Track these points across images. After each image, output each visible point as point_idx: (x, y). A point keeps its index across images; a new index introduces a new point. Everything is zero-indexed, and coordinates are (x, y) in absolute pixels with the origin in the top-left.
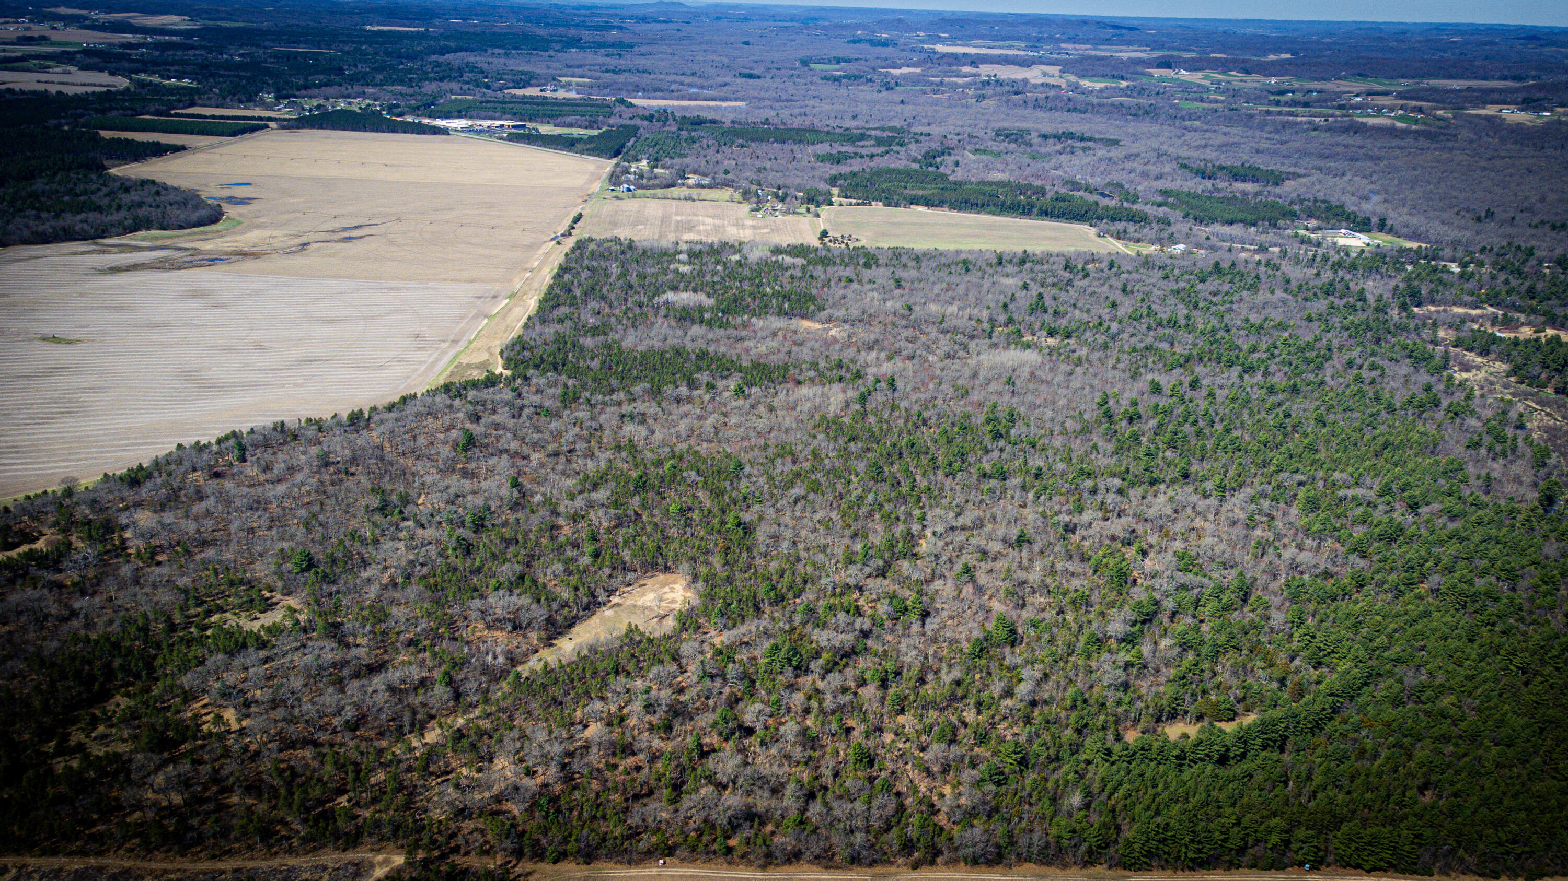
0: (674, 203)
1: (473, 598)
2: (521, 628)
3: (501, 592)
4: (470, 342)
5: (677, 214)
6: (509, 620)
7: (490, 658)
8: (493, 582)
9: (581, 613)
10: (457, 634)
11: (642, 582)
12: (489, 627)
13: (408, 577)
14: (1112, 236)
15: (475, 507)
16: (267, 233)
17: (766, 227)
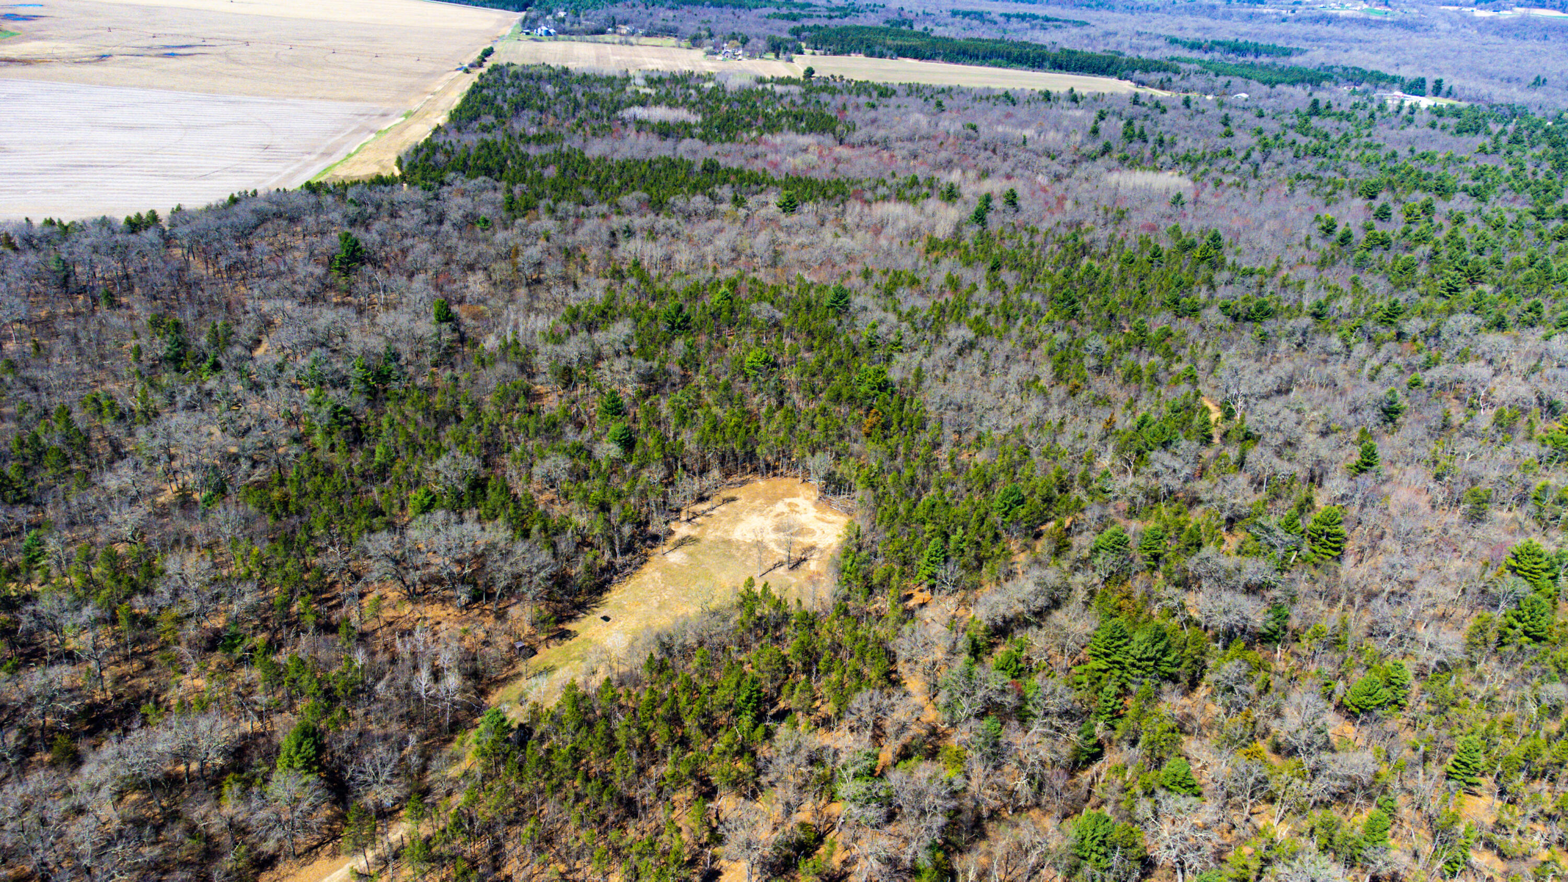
0: (610, 46)
1: (372, 531)
2: (490, 597)
3: (440, 515)
4: (350, 155)
5: (614, 55)
6: (463, 580)
7: (424, 676)
8: (416, 496)
9: (619, 560)
10: (335, 616)
11: (726, 494)
12: (414, 596)
13: (221, 490)
15: (365, 353)
16: (54, 44)
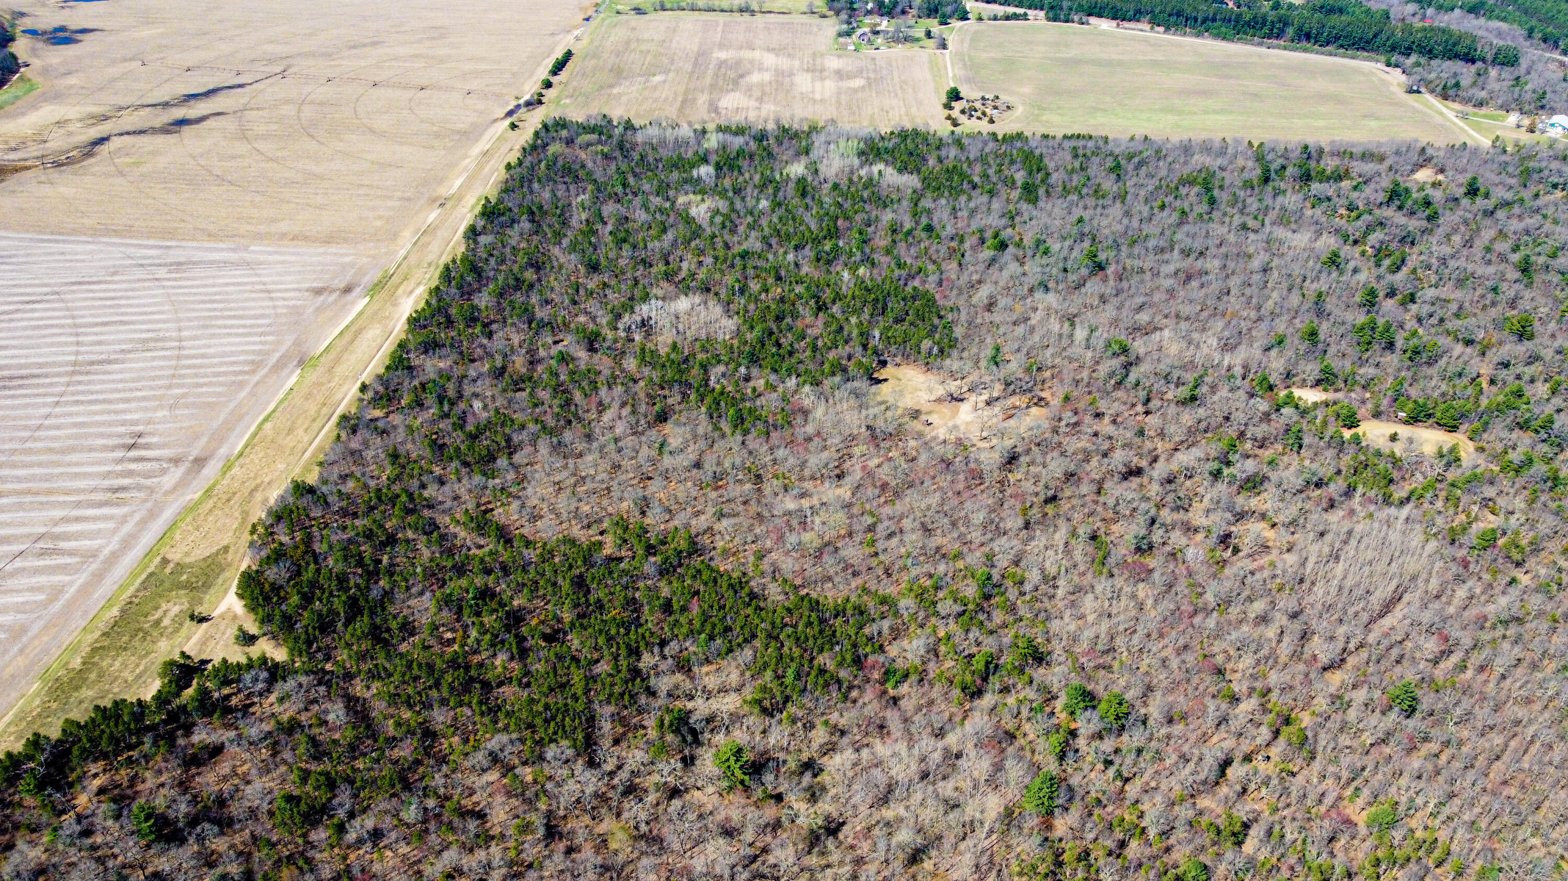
0: (722, 18)
5: (722, 46)
14: (1432, 91)
17: (859, 73)
